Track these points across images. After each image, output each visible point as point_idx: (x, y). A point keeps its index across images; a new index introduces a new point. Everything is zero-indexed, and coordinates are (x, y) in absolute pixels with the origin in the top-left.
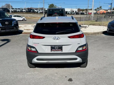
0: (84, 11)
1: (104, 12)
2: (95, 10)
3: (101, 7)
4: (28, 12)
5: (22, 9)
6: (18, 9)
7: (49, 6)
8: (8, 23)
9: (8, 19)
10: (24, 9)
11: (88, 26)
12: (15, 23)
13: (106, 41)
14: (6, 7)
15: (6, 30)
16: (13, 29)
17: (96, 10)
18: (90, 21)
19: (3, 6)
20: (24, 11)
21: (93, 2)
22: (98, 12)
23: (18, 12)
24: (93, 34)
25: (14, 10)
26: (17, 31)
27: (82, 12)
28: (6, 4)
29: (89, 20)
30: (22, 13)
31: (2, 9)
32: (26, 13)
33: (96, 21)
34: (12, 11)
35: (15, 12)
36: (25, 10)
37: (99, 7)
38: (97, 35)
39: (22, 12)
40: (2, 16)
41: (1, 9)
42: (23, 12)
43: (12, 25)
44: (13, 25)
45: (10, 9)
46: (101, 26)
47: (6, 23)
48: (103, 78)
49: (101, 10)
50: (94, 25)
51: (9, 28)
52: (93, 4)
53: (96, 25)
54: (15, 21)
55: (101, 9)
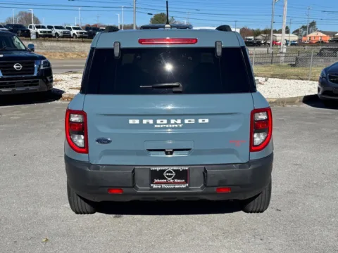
0: (259, 37)
1: (323, 39)
2: (294, 33)
3: (313, 24)
4: (85, 37)
5: (68, 28)
6: (57, 27)
7: (152, 19)
8: (21, 67)
9: (22, 54)
10: (75, 29)
11: (266, 80)
12: (42, 68)
13: (310, 123)
14: (20, 21)
15: (14, 86)
16: (35, 84)
17: (297, 32)
18: (272, 65)
19: (11, 19)
20: (74, 34)
21: (286, 8)
22: (303, 38)
23: (55, 37)
24: (275, 102)
25: (45, 32)
26: (46, 90)
27: (252, 38)
28: (21, 14)
29: (272, 63)
30: (67, 41)
31: (8, 26)
32: (81, 39)
33: (293, 66)
34: (37, 33)
35: (47, 36)
36: (78, 31)
37: (307, 24)
38: (288, 106)
39: (67, 36)
40: (5, 47)
41: (5, 27)
42: (70, 37)
43: (33, 73)
44: (35, 75)
45: (31, 27)
46: (307, 79)
47: (15, 67)
48: (277, 219)
49: (313, 34)
50: (283, 77)
51: (25, 82)
52: (285, 13)
53: (292, 77)
54: (42, 61)
55: (315, 30)
